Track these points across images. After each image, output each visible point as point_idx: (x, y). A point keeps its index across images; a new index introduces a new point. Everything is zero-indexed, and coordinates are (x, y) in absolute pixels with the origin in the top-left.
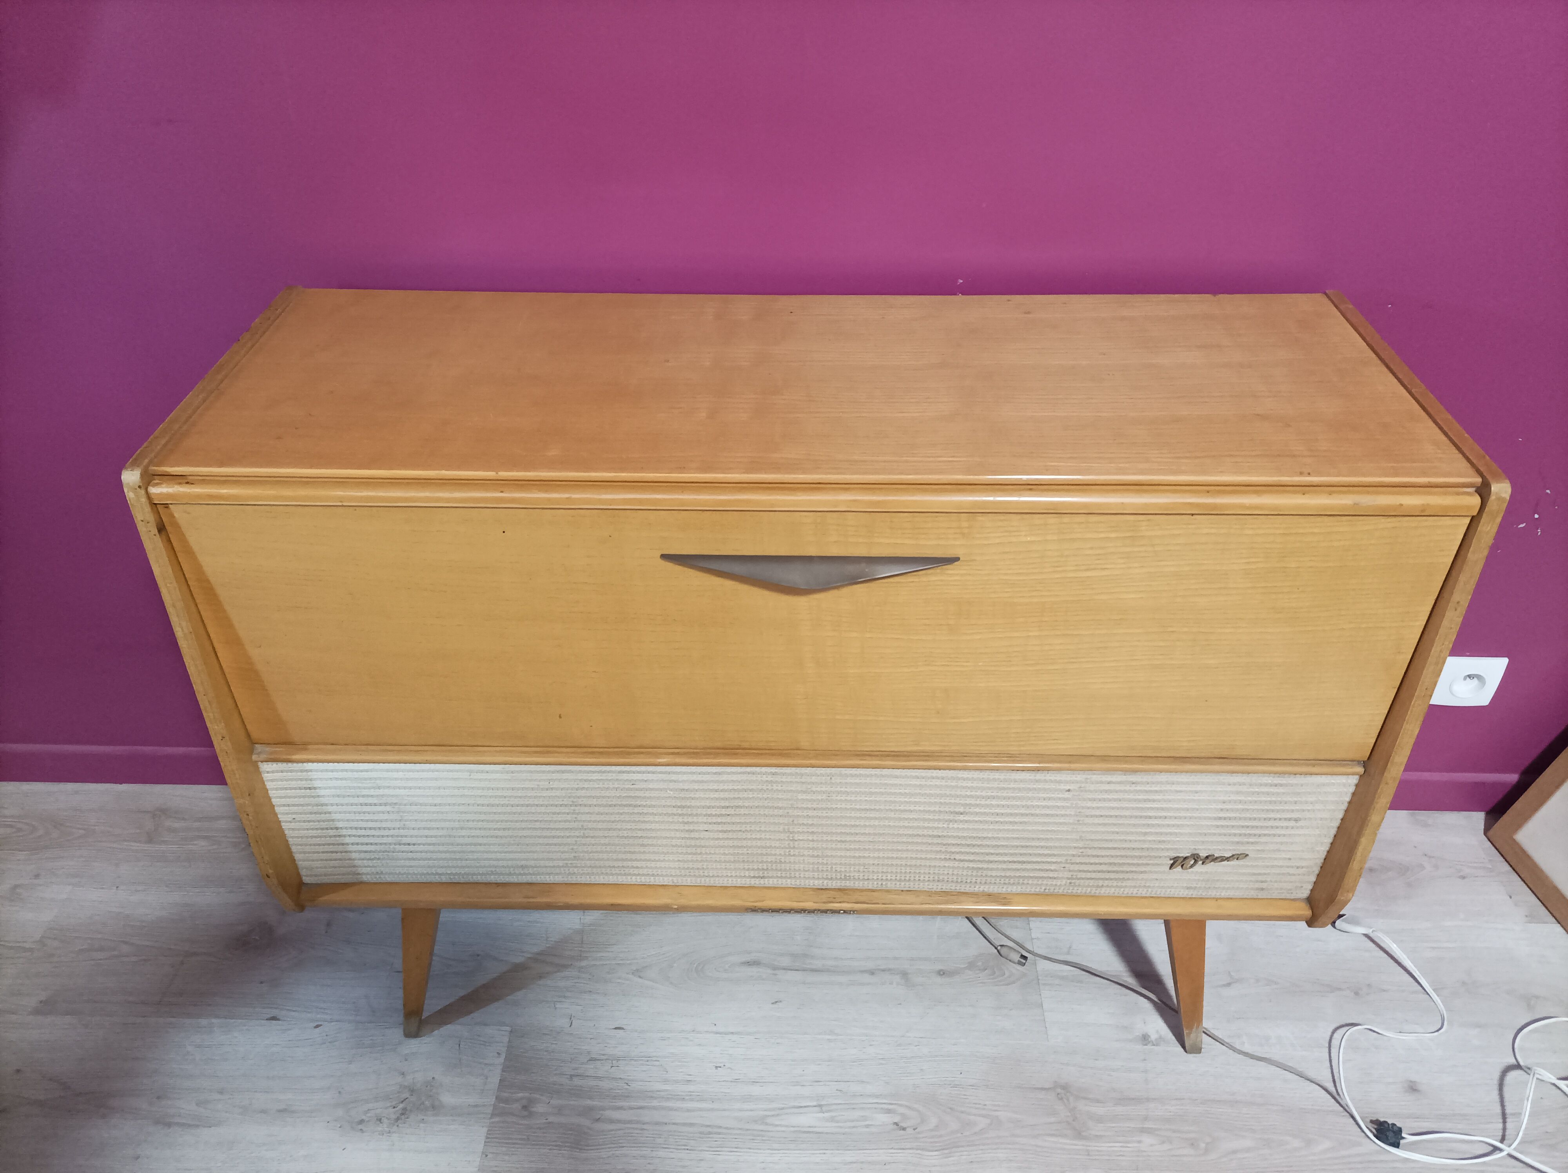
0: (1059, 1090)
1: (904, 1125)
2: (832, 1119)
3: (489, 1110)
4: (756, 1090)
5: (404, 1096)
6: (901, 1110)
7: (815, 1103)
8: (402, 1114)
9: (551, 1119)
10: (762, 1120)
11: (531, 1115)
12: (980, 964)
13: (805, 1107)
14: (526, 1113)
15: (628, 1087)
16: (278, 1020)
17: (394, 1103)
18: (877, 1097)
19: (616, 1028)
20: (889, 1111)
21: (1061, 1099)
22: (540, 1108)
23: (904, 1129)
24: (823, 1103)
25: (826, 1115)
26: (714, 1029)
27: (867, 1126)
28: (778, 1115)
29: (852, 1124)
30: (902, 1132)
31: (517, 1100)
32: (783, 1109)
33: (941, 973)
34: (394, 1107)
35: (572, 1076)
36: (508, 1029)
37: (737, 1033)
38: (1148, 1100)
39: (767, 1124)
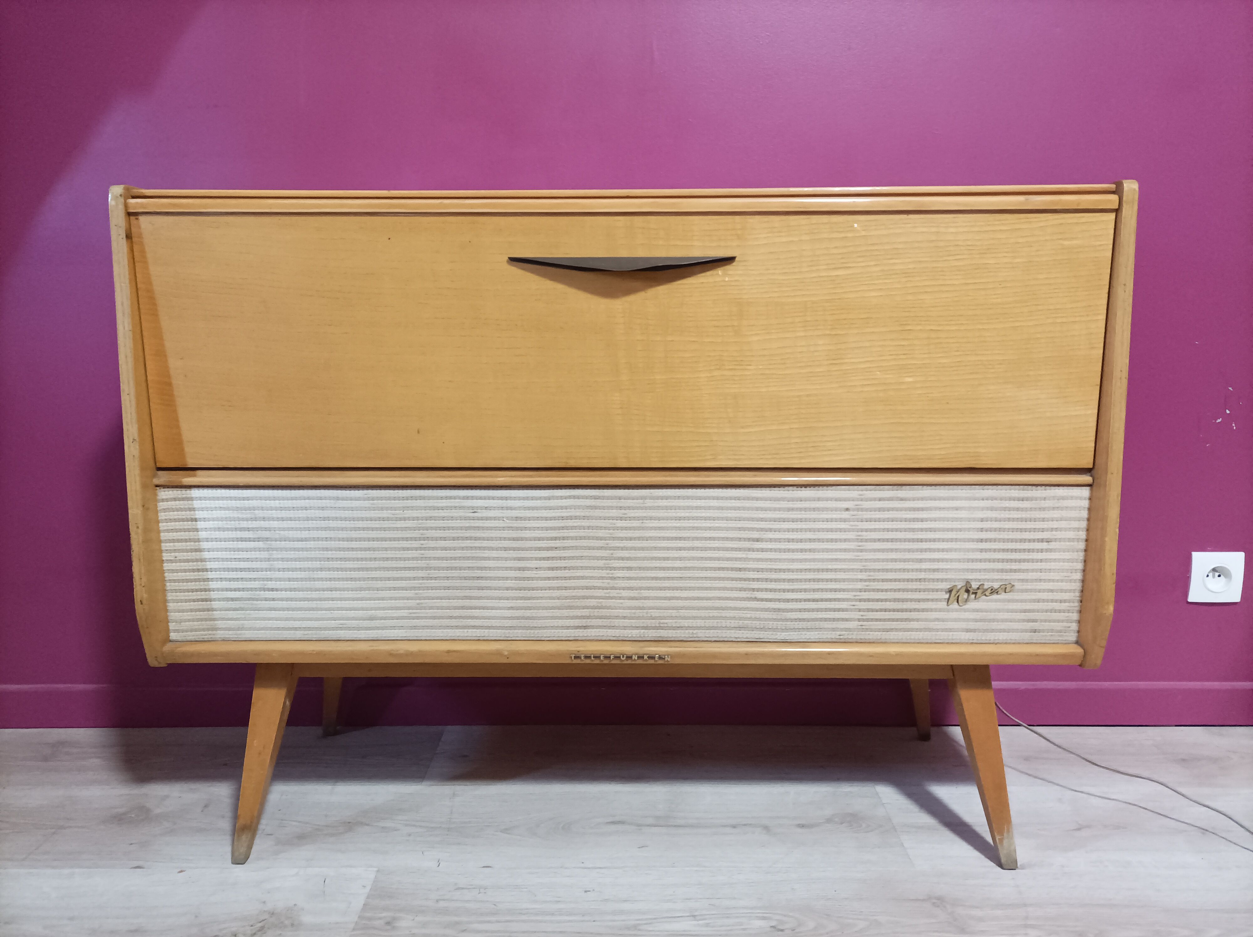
0: (935, 901)
1: (781, 927)
2: (707, 925)
3: (352, 926)
4: (626, 906)
5: (263, 918)
6: (778, 917)
7: (688, 914)
8: (259, 931)
9: (415, 931)
10: (635, 927)
11: (394, 928)
12: (836, 820)
13: (678, 917)
14: (388, 927)
15: (495, 907)
16: (142, 868)
17: (251, 923)
18: (752, 908)
19: (484, 867)
20: (764, 918)
21: (938, 906)
22: (402, 924)
23: (782, 930)
24: (696, 914)
25: (701, 922)
26: (582, 865)
27: (744, 929)
28: (650, 924)
29: (729, 928)
30: (780, 933)
31: (380, 918)
32: (655, 919)
33: (802, 826)
34: (252, 926)
35: (437, 901)
36: (376, 869)
37: (605, 868)
38: (1025, 905)
39: (639, 930)
